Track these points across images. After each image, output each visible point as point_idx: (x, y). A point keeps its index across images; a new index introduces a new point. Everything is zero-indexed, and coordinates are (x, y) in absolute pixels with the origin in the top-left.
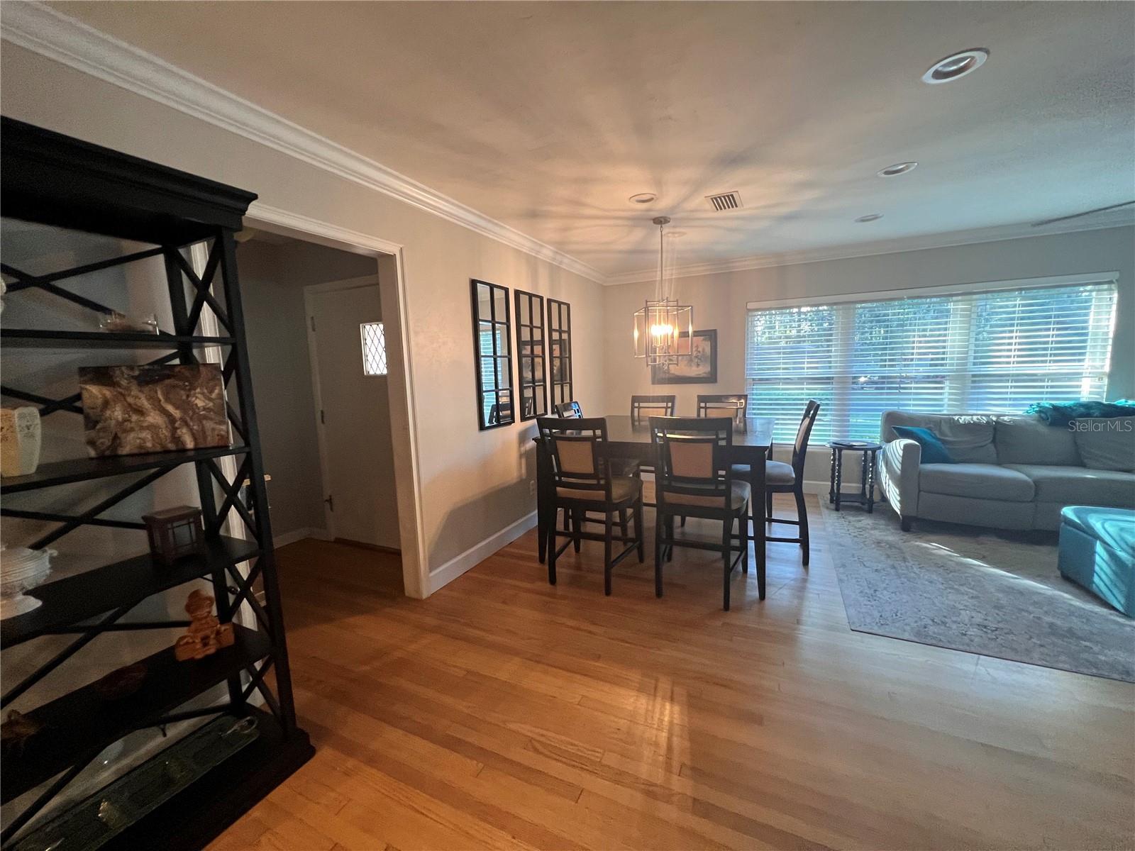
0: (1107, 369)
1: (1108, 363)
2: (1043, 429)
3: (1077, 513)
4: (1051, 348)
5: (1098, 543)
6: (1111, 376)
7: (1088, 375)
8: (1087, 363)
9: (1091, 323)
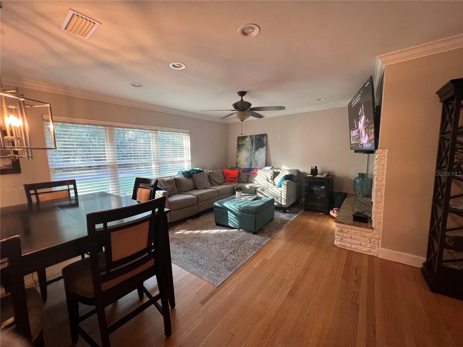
0: (190, 159)
1: (190, 157)
2: (186, 179)
3: (218, 203)
4: (179, 152)
5: (228, 212)
6: (191, 161)
7: (186, 161)
8: (185, 158)
9: (184, 145)
